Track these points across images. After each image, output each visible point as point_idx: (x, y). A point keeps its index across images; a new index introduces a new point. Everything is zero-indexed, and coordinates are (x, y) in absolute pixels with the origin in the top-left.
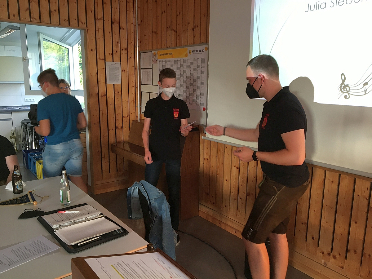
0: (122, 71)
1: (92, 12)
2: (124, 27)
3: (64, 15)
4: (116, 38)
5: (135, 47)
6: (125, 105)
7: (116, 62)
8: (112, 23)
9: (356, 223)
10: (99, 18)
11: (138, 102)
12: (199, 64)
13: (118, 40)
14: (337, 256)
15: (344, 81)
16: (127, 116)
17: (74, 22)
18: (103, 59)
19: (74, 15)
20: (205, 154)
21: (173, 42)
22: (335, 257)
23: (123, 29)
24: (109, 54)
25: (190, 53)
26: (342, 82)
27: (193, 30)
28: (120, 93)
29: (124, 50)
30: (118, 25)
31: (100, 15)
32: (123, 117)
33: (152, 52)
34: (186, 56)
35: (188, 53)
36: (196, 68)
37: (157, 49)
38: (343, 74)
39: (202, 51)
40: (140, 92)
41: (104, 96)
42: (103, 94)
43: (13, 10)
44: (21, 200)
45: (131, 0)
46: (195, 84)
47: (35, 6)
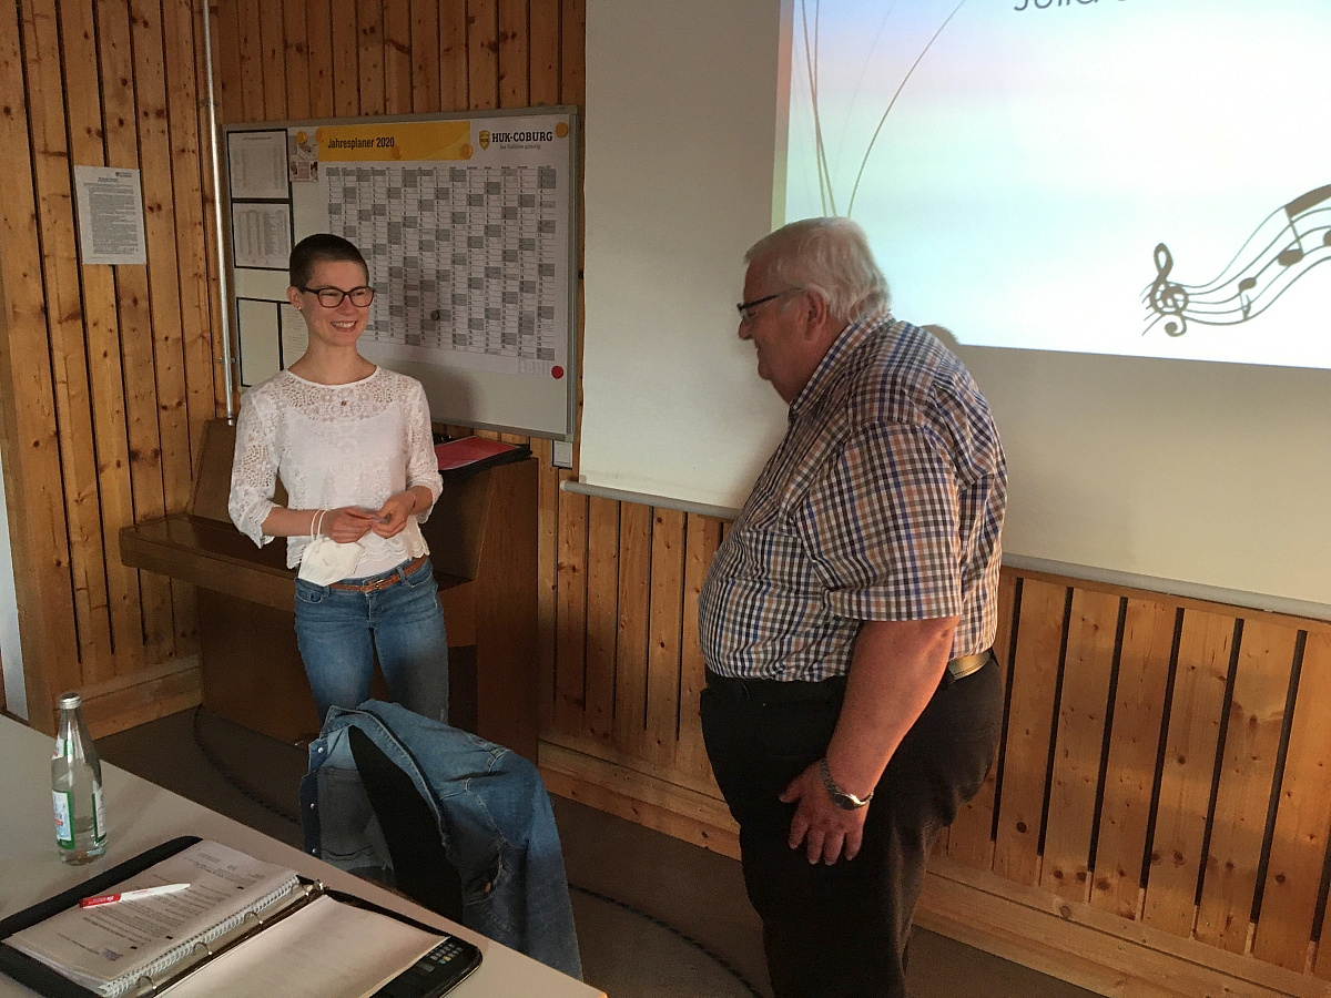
0: (151, 208)
2: (154, 17)
4: (115, 66)
5: (201, 104)
6: (167, 357)
7: (119, 170)
9: (1181, 761)
11: (221, 342)
12: (531, 187)
13: (123, 71)
14: (1110, 881)
15: (1164, 272)
16: (179, 404)
18: (60, 154)
20: (564, 548)
21: (393, 93)
22: (1103, 885)
23: (146, 24)
24: (89, 131)
25: (484, 144)
26: (1156, 274)
27: (495, 48)
28: (144, 304)
29: (152, 117)
30: (121, 5)
32: (161, 407)
33: (289, 129)
34: (466, 152)
35: (475, 142)
36: (516, 204)
37: (312, 117)
38: (1161, 247)
39: (543, 136)
40: (233, 303)
41: (72, 317)
42: (67, 309)
46: (511, 269)
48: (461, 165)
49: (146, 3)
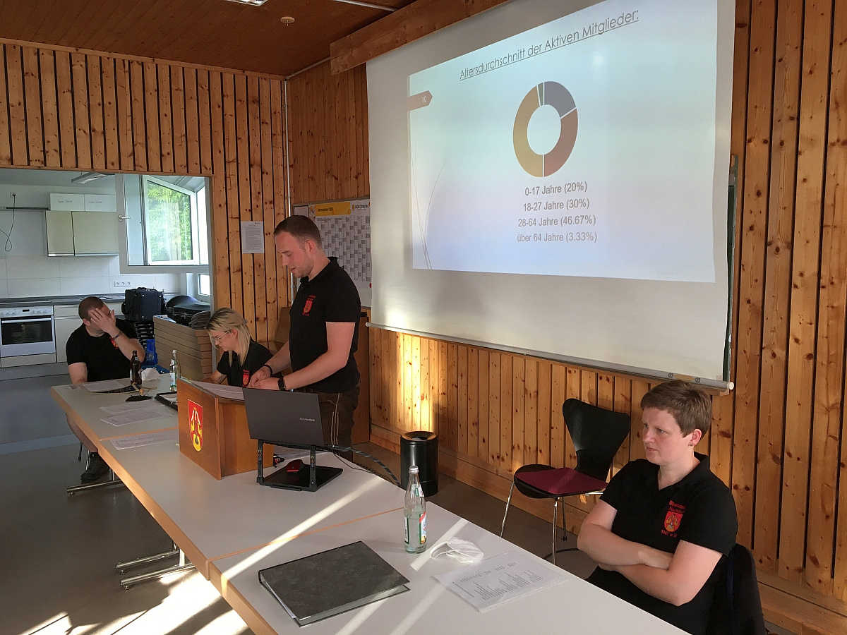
0: (266, 234)
1: (220, 152)
2: (270, 170)
3: (181, 159)
4: (256, 187)
5: (285, 198)
6: (270, 285)
7: (256, 222)
8: (251, 166)
10: (230, 160)
11: (290, 280)
12: (364, 223)
13: (259, 189)
16: (274, 302)
17: (194, 167)
18: (237, 218)
19: (195, 158)
20: (376, 349)
21: (334, 194)
23: (267, 173)
24: (246, 210)
25: (354, 209)
28: (263, 267)
29: (268, 203)
30: (259, 168)
31: (231, 157)
32: (267, 303)
33: (309, 205)
34: (349, 212)
35: (351, 208)
39: (365, 207)
41: (238, 271)
42: (236, 268)
43: (112, 156)
44: (125, 390)
45: (279, 132)
46: (360, 250)
47: (141, 151)
48: (348, 216)
49: (267, 166)
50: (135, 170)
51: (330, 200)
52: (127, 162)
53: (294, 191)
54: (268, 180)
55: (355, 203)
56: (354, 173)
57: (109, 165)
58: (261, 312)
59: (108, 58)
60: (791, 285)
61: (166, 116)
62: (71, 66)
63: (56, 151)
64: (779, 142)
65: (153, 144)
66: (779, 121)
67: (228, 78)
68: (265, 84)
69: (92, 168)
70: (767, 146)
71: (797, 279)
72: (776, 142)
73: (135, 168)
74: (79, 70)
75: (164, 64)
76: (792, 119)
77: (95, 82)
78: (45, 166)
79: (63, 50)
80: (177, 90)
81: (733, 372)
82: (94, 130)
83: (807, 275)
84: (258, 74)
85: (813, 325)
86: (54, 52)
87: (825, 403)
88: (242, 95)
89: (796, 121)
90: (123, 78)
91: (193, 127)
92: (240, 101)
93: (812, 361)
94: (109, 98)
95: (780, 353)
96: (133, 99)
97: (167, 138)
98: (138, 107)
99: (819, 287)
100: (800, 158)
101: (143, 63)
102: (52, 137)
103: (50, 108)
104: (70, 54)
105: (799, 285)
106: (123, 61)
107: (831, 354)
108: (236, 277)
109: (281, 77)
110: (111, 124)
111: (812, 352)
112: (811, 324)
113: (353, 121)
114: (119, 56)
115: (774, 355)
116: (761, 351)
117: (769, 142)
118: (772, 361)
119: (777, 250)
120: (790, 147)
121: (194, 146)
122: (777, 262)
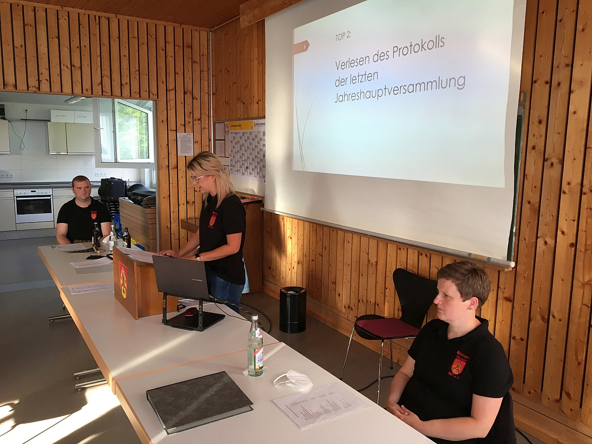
0: (195, 142)
1: (163, 83)
2: (198, 97)
3: (135, 88)
4: (188, 109)
5: (209, 117)
7: (188, 133)
8: (185, 93)
10: (170, 89)
13: (190, 110)
17: (145, 94)
18: (174, 130)
19: (145, 86)
21: (242, 114)
23: (196, 99)
24: (181, 124)
25: (255, 126)
27: (257, 103)
29: (197, 120)
30: (191, 95)
31: (171, 86)
33: (225, 122)
35: (253, 126)
37: (229, 120)
39: (263, 125)
41: (175, 168)
42: (174, 166)
43: (87, 85)
44: (88, 251)
45: (206, 69)
46: (259, 156)
47: (106, 81)
48: (251, 131)
49: (197, 94)
50: (102, 95)
51: (240, 119)
52: (97, 89)
53: (215, 111)
54: (197, 103)
55: (256, 121)
56: (256, 100)
57: (85, 91)
58: (191, 198)
59: (84, 14)
60: (561, 191)
61: (125, 56)
62: (58, 19)
63: (47, 80)
64: (557, 83)
65: (116, 77)
66: (558, 67)
67: (170, 29)
68: (196, 34)
69: (73, 93)
70: (548, 86)
71: (565, 187)
72: (554, 83)
73: (103, 94)
74: (64, 23)
75: (124, 19)
76: (567, 65)
77: (74, 31)
78: (39, 91)
79: (52, 8)
80: (133, 37)
81: (516, 254)
82: (74, 66)
83: (573, 184)
84: (191, 27)
85: (576, 222)
86: (46, 9)
87: (581, 280)
88: (179, 42)
89: (570, 67)
90: (95, 29)
91: (144, 65)
92: (178, 46)
93: (573, 249)
94: (85, 42)
95: (551, 242)
96: (102, 44)
97: (125, 72)
98: (105, 49)
99: (581, 193)
100: (572, 95)
101: (109, 18)
102: (44, 70)
103: (43, 49)
104: (57, 11)
105: (567, 192)
106: (95, 16)
107: (588, 244)
108: (173, 173)
109: (208, 29)
110: (86, 62)
111: (574, 242)
112: (574, 221)
113: (256, 62)
114: (92, 13)
115: (546, 243)
116: (537, 240)
117: (549, 83)
118: (544, 247)
119: (552, 164)
120: (565, 87)
121: (144, 79)
122: (552, 174)
